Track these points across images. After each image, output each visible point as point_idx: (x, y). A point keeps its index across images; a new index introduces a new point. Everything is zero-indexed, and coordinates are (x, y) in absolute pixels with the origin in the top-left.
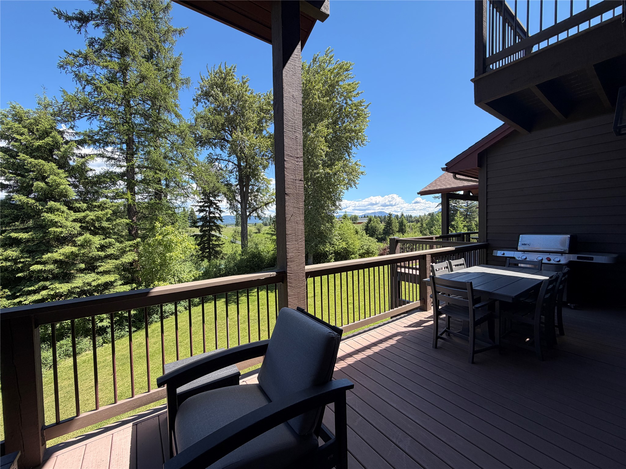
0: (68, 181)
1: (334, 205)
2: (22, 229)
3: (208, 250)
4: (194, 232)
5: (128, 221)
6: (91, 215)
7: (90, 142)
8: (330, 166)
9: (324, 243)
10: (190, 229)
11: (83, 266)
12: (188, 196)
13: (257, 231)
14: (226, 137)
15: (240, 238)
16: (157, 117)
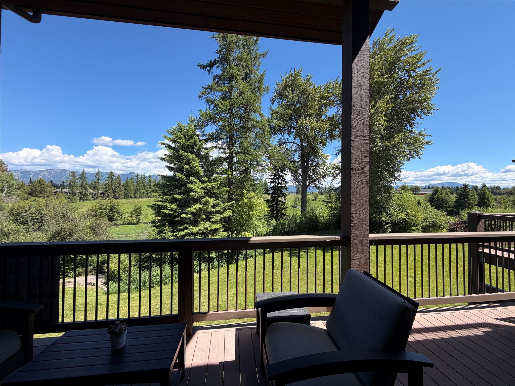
0: (200, 164)
1: (393, 176)
2: (179, 193)
3: (276, 212)
4: (266, 198)
5: (228, 189)
6: (210, 185)
7: (212, 140)
8: (388, 139)
9: (380, 213)
10: (264, 195)
11: (204, 217)
12: (265, 172)
13: (314, 199)
14: (292, 124)
15: (300, 204)
16: (248, 117)
